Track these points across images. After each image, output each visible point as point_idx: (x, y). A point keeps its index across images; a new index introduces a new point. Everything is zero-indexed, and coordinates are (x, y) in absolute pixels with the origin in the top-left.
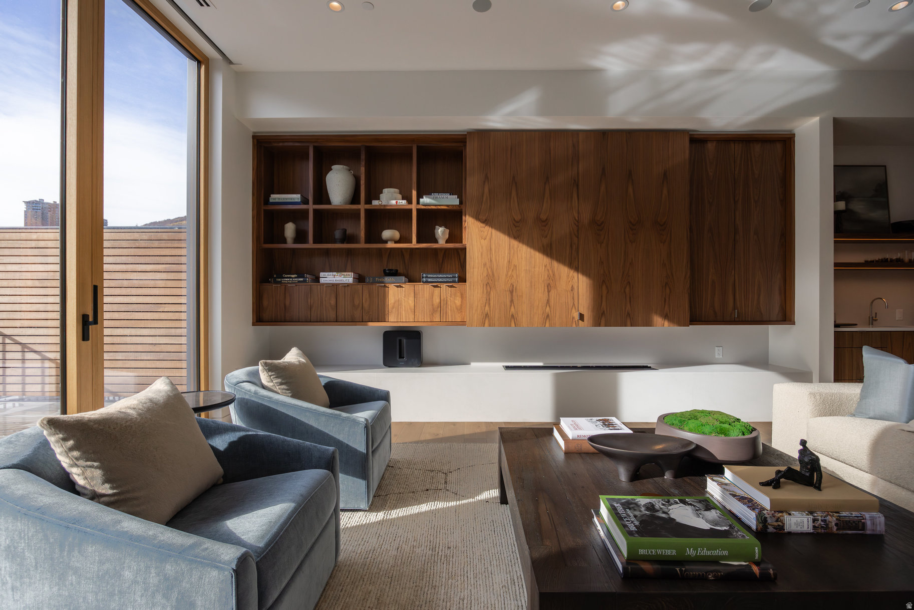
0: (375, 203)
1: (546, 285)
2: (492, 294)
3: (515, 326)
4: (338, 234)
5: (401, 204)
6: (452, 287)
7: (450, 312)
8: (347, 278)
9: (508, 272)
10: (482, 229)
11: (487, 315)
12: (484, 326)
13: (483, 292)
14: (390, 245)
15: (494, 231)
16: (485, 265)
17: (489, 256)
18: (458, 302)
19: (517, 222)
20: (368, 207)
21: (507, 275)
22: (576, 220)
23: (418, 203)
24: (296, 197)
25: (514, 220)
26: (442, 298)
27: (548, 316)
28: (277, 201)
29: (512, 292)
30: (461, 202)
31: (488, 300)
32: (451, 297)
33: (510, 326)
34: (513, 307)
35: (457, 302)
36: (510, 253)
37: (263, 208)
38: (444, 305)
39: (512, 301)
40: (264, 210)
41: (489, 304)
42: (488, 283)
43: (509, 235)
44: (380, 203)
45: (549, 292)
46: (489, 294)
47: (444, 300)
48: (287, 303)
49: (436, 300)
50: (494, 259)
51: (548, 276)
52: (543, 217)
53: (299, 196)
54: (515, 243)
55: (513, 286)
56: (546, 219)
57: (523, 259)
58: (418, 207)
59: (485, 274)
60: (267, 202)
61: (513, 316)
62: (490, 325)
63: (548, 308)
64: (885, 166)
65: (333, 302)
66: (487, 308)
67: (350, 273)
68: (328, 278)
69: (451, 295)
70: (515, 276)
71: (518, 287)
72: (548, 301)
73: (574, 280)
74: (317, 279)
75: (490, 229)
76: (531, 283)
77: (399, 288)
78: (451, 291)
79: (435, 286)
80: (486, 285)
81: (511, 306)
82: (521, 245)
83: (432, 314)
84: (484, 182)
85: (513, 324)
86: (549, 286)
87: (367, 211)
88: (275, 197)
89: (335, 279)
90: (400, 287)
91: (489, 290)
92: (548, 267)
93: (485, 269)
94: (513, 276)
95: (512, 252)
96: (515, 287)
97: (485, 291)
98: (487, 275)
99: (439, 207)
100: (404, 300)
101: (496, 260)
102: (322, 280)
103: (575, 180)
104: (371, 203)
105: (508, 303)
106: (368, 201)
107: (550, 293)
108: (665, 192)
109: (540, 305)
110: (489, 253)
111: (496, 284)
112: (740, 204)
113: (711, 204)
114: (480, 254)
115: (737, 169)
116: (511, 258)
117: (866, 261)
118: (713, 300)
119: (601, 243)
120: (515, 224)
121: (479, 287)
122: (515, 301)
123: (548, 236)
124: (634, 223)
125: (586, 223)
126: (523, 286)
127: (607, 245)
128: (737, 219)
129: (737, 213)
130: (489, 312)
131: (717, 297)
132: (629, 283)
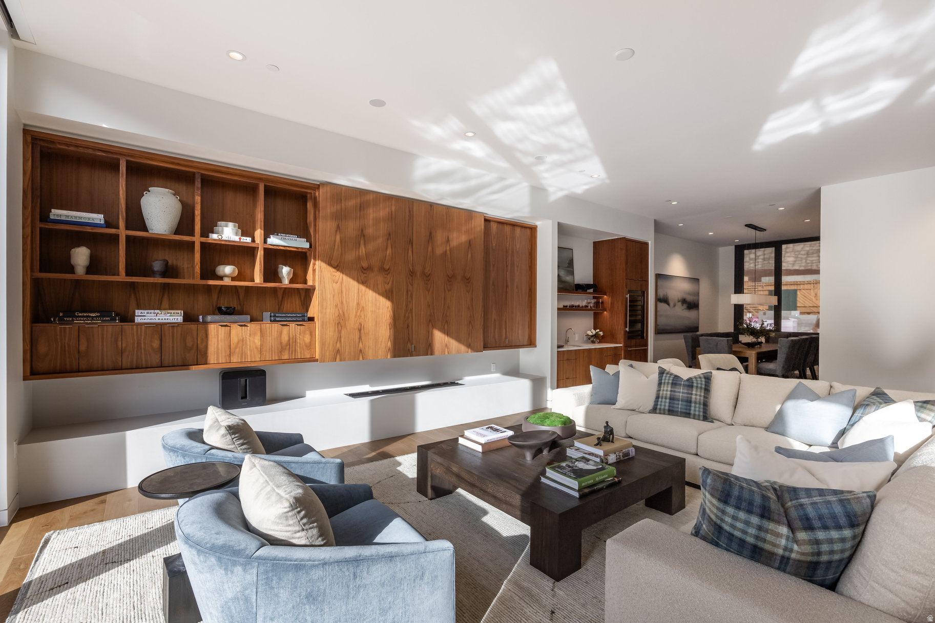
0: (214, 236)
1: (388, 324)
2: (343, 332)
4: (157, 266)
5: (245, 241)
6: (301, 325)
7: (299, 349)
8: (176, 317)
9: (357, 312)
10: (334, 274)
11: (338, 351)
12: (335, 361)
13: (335, 331)
14: (227, 282)
15: (345, 277)
16: (336, 306)
17: (340, 299)
18: (307, 339)
19: (365, 270)
20: (204, 240)
21: (356, 315)
22: (410, 271)
23: (265, 242)
24: (98, 218)
25: (363, 267)
26: (291, 336)
27: (389, 349)
28: (63, 218)
29: (360, 330)
30: (311, 246)
31: (339, 338)
32: (300, 335)
33: (358, 359)
34: (361, 343)
35: (306, 339)
36: (358, 296)
37: (39, 225)
38: (293, 343)
39: (360, 338)
40: (41, 229)
41: (340, 341)
42: (339, 322)
43: (358, 281)
44: (220, 237)
45: (390, 329)
46: (340, 332)
47: (293, 338)
48: (83, 347)
49: (285, 338)
50: (344, 301)
51: (389, 316)
52: (387, 267)
53: (101, 216)
54: (363, 288)
56: (389, 269)
57: (370, 301)
58: (265, 247)
59: (337, 314)
60: (45, 217)
61: (361, 351)
62: (341, 360)
63: (389, 343)
64: (572, 250)
65: (156, 344)
66: (338, 345)
67: (179, 311)
68: (145, 316)
69: (300, 333)
70: (363, 317)
71: (365, 326)
72: (389, 337)
73: (408, 320)
74: (127, 318)
75: (341, 274)
76: (376, 322)
77: (243, 327)
78: (300, 330)
79: (283, 325)
80: (338, 324)
81: (359, 342)
82: (368, 290)
83: (281, 352)
84: (336, 231)
85: (361, 358)
87: (202, 244)
88: (57, 213)
89: (157, 318)
90: (245, 326)
91: (340, 328)
92: (390, 309)
93: (337, 310)
94: (361, 316)
95: (361, 295)
96: (362, 325)
97: (337, 329)
98: (338, 316)
99: (288, 249)
101: (346, 301)
102: (138, 320)
103: (410, 240)
104: (208, 237)
105: (357, 340)
106: (205, 232)
108: (470, 255)
109: (383, 340)
110: (340, 295)
111: (347, 322)
112: (509, 268)
113: (494, 265)
114: (332, 296)
115: (508, 243)
116: (360, 300)
117: (564, 306)
118: (494, 332)
119: (429, 291)
120: (363, 270)
121: (331, 325)
122: (363, 338)
123: (390, 283)
124: (450, 276)
125: (418, 274)
126: (369, 325)
127: (433, 293)
128: (508, 278)
129: (508, 273)
130: (340, 348)
131: (497, 330)
132: (447, 322)
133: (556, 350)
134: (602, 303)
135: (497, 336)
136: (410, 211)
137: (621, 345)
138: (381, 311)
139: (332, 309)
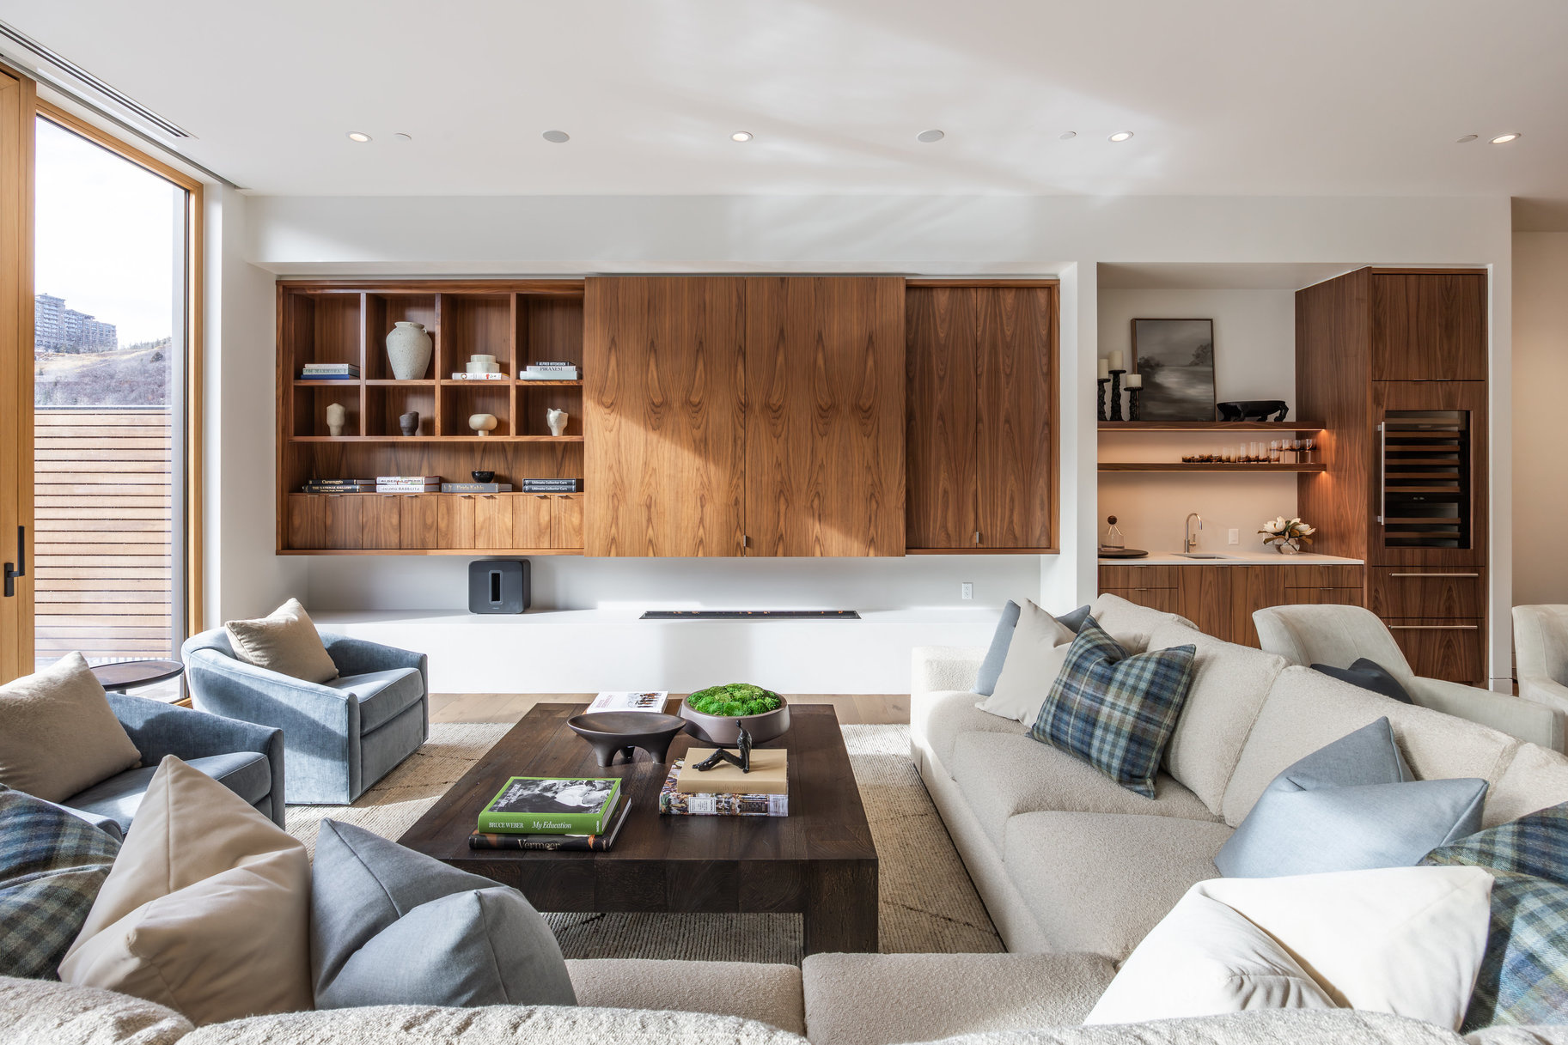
0: (457, 377)
1: (698, 497)
2: (621, 509)
3: (655, 556)
4: (404, 421)
5: (494, 378)
6: (567, 497)
7: (564, 534)
8: (415, 485)
9: (643, 478)
10: (606, 416)
11: (615, 540)
12: (609, 556)
13: (608, 507)
14: (482, 437)
15: (623, 420)
16: (611, 468)
17: (617, 455)
18: (576, 520)
19: (657, 407)
20: (445, 382)
21: (642, 482)
22: (741, 403)
23: (518, 378)
24: (343, 368)
25: (653, 403)
26: (553, 515)
27: (701, 541)
28: (314, 373)
29: (649, 507)
30: (580, 377)
31: (615, 519)
32: (565, 512)
33: (648, 555)
34: (650, 528)
35: (574, 519)
36: (646, 451)
37: (293, 383)
38: (555, 524)
39: (649, 520)
40: (295, 386)
41: (617, 524)
42: (615, 494)
43: (646, 426)
44: (464, 376)
45: (702, 506)
46: (616, 509)
47: (555, 518)
48: (329, 522)
49: (544, 518)
50: (623, 460)
51: (701, 483)
52: (695, 399)
53: (345, 366)
54: (654, 437)
55: (651, 498)
56: (699, 403)
57: (666, 459)
58: (518, 384)
59: (611, 482)
60: (299, 375)
61: (650, 541)
62: (618, 555)
63: (701, 530)
64: (1211, 320)
65: (395, 520)
66: (614, 530)
67: (420, 478)
68: (389, 485)
69: (565, 509)
70: (654, 484)
71: (658, 501)
72: (702, 520)
73: (739, 490)
74: (372, 488)
75: (618, 416)
76: (677, 494)
77: (491, 500)
78: (566, 505)
79: (541, 497)
80: (613, 496)
81: (648, 527)
82: (662, 440)
83: (539, 538)
84: (610, 349)
85: (651, 553)
86: (702, 498)
87: (444, 388)
88: (311, 369)
89: (398, 487)
90: (492, 497)
91: (616, 504)
92: (702, 470)
93: (611, 474)
94: (651, 484)
95: (650, 449)
96: (654, 499)
97: (611, 505)
98: (613, 483)
99: (549, 384)
100: (498, 517)
101: (627, 461)
102: (380, 489)
103: (740, 347)
104: (450, 377)
105: (644, 523)
106: (447, 375)
107: (705, 509)
108: (870, 363)
109: (690, 525)
110: (616, 451)
111: (627, 495)
112: (984, 380)
113: (942, 379)
114: (603, 453)
115: (980, 329)
116: (648, 458)
117: (1184, 460)
118: (945, 518)
119: (778, 437)
120: (655, 409)
121: (602, 499)
122: (654, 520)
123: (702, 426)
124: (825, 407)
125: (757, 408)
126: (666, 498)
127: (787, 439)
128: (980, 401)
129: (980, 391)
130: (616, 536)
131: (950, 514)
132: (818, 493)
133: (1094, 561)
134: (1315, 448)
135: (950, 525)
136: (739, 298)
137: (1362, 562)
138: (685, 474)
139: (603, 473)
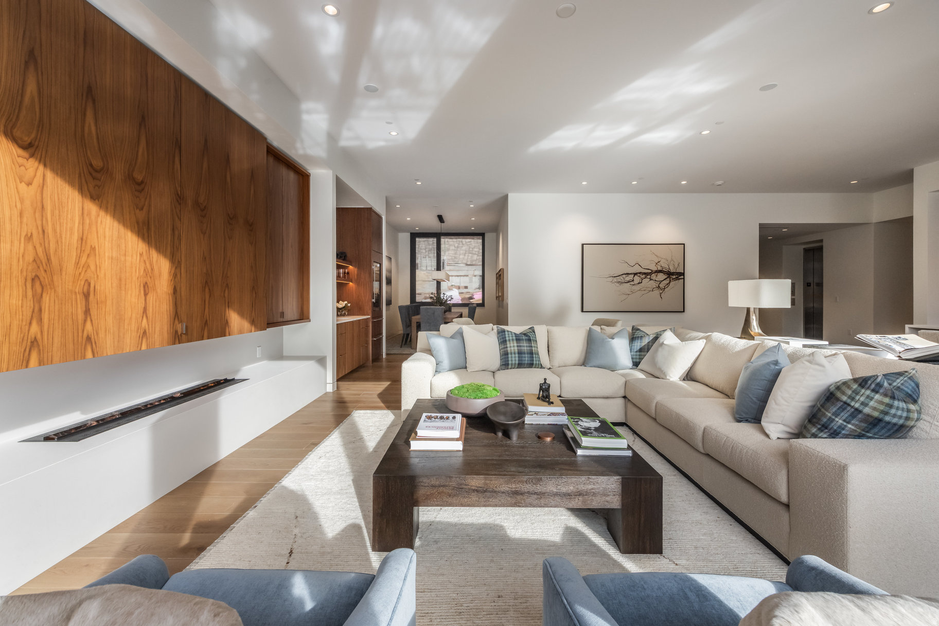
1: (142, 285)
2: (46, 299)
3: (94, 356)
9: (79, 257)
10: (21, 160)
11: (34, 343)
13: (25, 295)
15: (49, 175)
16: (29, 238)
17: (39, 223)
19: (96, 171)
21: (77, 263)
22: (178, 195)
25: (91, 165)
27: (145, 333)
29: (87, 296)
31: (38, 313)
33: (84, 357)
34: (88, 323)
36: (83, 223)
39: (87, 312)
41: (40, 320)
42: (37, 276)
43: (81, 191)
45: (146, 295)
46: (38, 299)
50: (49, 230)
51: (145, 270)
52: (139, 177)
54: (92, 208)
55: (89, 285)
56: (142, 182)
57: (107, 239)
59: (30, 257)
61: (89, 339)
62: (40, 363)
63: (145, 320)
66: (35, 328)
70: (93, 267)
71: (98, 287)
72: (145, 310)
73: (176, 279)
75: (41, 168)
76: (120, 280)
80: (33, 280)
81: (85, 321)
82: (102, 213)
84: (26, 63)
85: (89, 354)
86: (146, 285)
91: (39, 290)
92: (145, 257)
93: (30, 247)
94: (89, 266)
95: (87, 221)
96: (92, 286)
97: (30, 293)
98: (34, 260)
101: (55, 231)
103: (177, 140)
105: (81, 316)
107: (148, 297)
108: (252, 190)
109: (134, 315)
110: (38, 215)
111: (55, 278)
114: (16, 213)
116: (86, 232)
119: (204, 233)
120: (94, 174)
121: (15, 283)
122: (93, 312)
123: (145, 208)
124: (231, 216)
125: (190, 202)
126: (106, 285)
127: (209, 238)
130: (39, 336)
132: (228, 286)
136: (176, 89)
137: (369, 317)
138: (129, 258)
139: (16, 243)
